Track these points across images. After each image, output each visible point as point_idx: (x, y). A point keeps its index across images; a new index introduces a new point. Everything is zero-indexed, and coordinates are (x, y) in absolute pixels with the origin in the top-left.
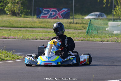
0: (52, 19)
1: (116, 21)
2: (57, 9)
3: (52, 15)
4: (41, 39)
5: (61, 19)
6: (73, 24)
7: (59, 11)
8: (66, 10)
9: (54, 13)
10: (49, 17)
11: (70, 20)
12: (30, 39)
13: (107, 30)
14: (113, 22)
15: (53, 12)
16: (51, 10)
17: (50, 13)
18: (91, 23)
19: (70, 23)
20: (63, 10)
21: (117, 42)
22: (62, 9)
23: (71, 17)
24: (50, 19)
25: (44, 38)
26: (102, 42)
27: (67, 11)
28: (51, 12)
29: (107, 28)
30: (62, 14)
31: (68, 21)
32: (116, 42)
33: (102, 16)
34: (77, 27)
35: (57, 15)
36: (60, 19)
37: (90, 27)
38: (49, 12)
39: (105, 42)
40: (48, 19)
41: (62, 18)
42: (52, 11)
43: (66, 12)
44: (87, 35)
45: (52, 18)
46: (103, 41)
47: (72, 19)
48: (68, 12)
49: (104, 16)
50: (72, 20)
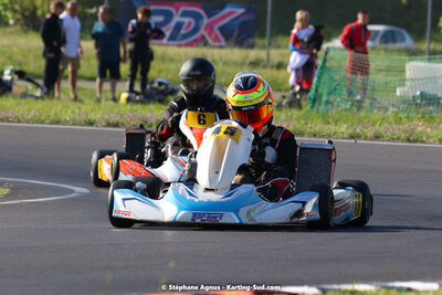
0: (180, 46)
1: (430, 60)
2: (203, 8)
3: (183, 32)
4: (109, 125)
5: (221, 47)
6: (265, 67)
8: (241, 11)
9: (190, 23)
11: (253, 54)
12: (65, 122)
15: (186, 20)
16: (177, 10)
17: (173, 24)
18: (328, 64)
19: (255, 64)
20: (227, 10)
21: (415, 141)
22: (222, 7)
23: (258, 41)
24: (173, 45)
26: (353, 141)
27: (243, 14)
28: (177, 19)
29: (400, 86)
30: (222, 29)
31: (247, 57)
32: (409, 141)
34: (279, 81)
35: (202, 31)
36: (214, 47)
37: (323, 80)
39: (366, 139)
40: (167, 45)
41: (223, 43)
42: (185, 14)
43: (240, 20)
45: (184, 42)
46: (359, 137)
47: (263, 47)
48: (247, 18)
50: (262, 54)
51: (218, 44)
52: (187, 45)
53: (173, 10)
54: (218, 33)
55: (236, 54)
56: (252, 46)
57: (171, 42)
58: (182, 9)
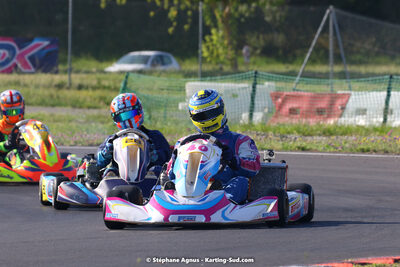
1: (211, 80)
2: (15, 42)
5: (32, 73)
6: (68, 88)
8: (46, 43)
9: (4, 54)
11: (58, 78)
13: (180, 107)
14: (199, 83)
15: (2, 52)
18: (128, 86)
19: (60, 86)
20: (35, 43)
22: (31, 40)
23: (61, 67)
27: (48, 46)
29: (181, 101)
31: (52, 80)
33: (163, 64)
34: (81, 100)
35: (15, 61)
36: (25, 73)
41: (33, 70)
43: (45, 51)
45: (1, 70)
47: (65, 72)
48: (53, 49)
49: (170, 62)
50: (64, 78)
54: (28, 61)
55: (44, 78)
56: (57, 72)
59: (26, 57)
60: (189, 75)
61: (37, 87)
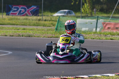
0: (21, 16)
1: (84, 19)
2: (26, 7)
3: (21, 12)
5: (31, 16)
6: (42, 21)
7: (28, 9)
8: (36, 7)
9: (23, 10)
10: (18, 14)
11: (39, 18)
14: (81, 20)
15: (22, 10)
16: (20, 7)
17: (19, 11)
18: (60, 20)
19: (39, 20)
21: (85, 39)
22: (31, 6)
23: (40, 14)
24: (19, 16)
25: (13, 35)
27: (36, 8)
28: (20, 9)
30: (31, 12)
31: (37, 18)
33: (70, 14)
34: (46, 24)
35: (26, 12)
36: (29, 16)
37: (59, 24)
38: (18, 9)
40: (17, 16)
41: (31, 15)
42: (22, 8)
44: (56, 32)
45: (22, 15)
47: (41, 16)
49: (72, 13)
50: (41, 18)
51: (30, 15)
52: (23, 16)
53: (19, 7)
55: (35, 18)
56: (38, 16)
57: (19, 15)
58: (21, 7)
59: (30, 11)
60: (78, 17)
61: (33, 20)
